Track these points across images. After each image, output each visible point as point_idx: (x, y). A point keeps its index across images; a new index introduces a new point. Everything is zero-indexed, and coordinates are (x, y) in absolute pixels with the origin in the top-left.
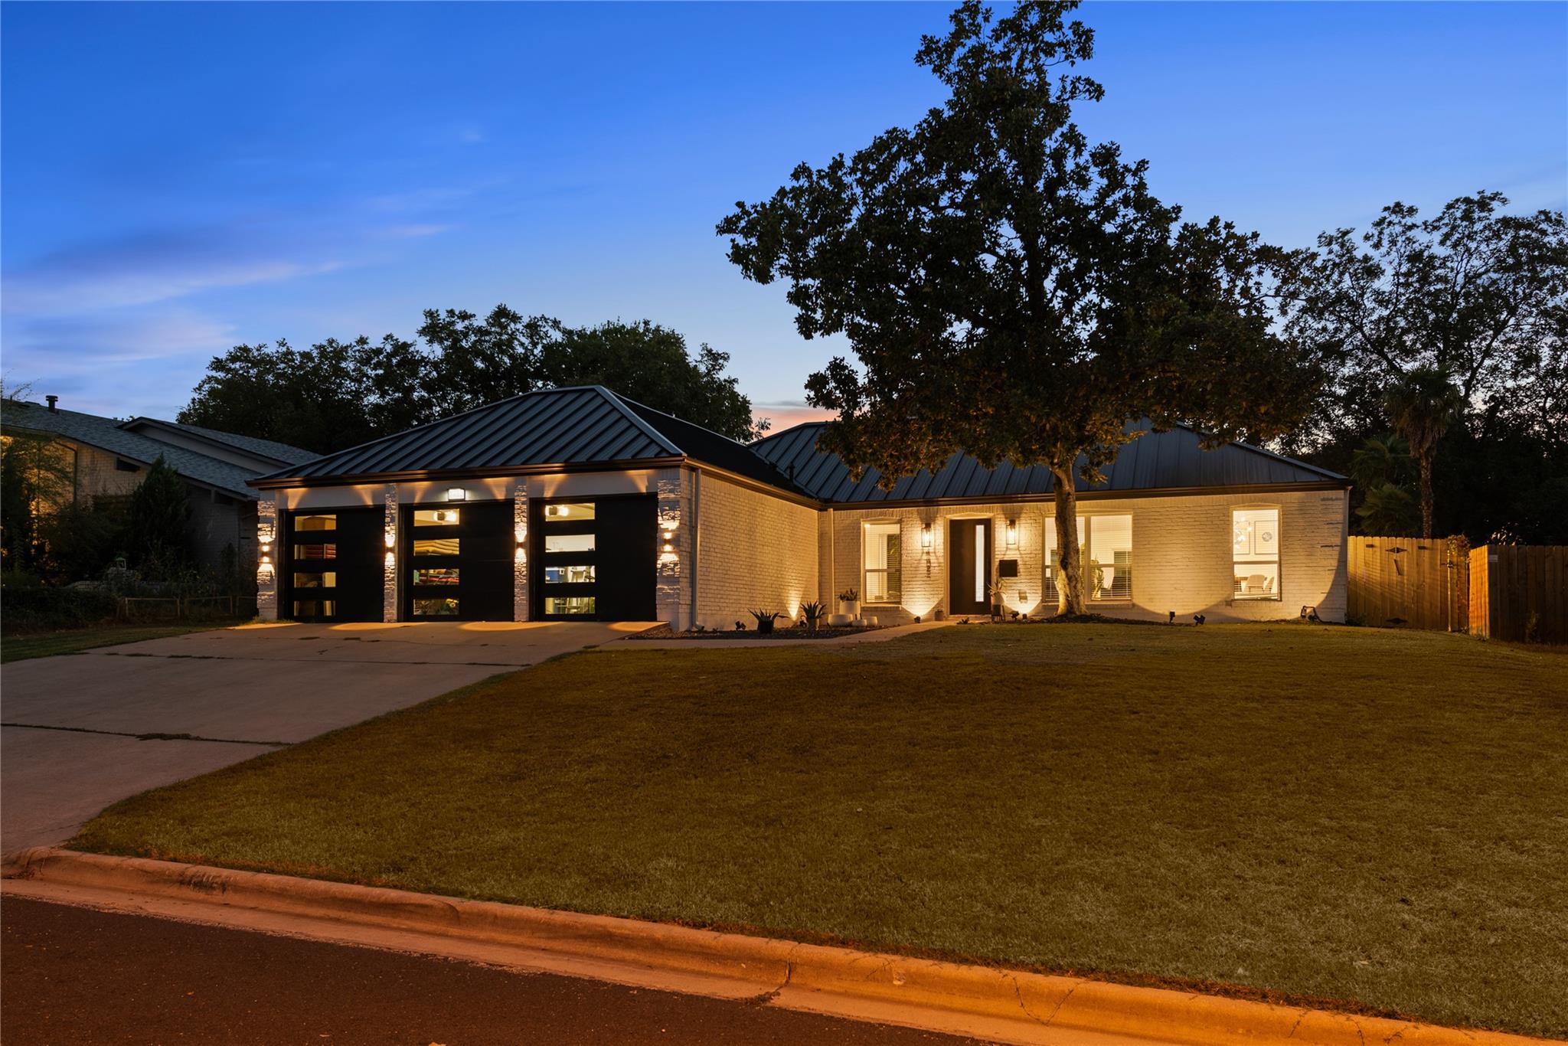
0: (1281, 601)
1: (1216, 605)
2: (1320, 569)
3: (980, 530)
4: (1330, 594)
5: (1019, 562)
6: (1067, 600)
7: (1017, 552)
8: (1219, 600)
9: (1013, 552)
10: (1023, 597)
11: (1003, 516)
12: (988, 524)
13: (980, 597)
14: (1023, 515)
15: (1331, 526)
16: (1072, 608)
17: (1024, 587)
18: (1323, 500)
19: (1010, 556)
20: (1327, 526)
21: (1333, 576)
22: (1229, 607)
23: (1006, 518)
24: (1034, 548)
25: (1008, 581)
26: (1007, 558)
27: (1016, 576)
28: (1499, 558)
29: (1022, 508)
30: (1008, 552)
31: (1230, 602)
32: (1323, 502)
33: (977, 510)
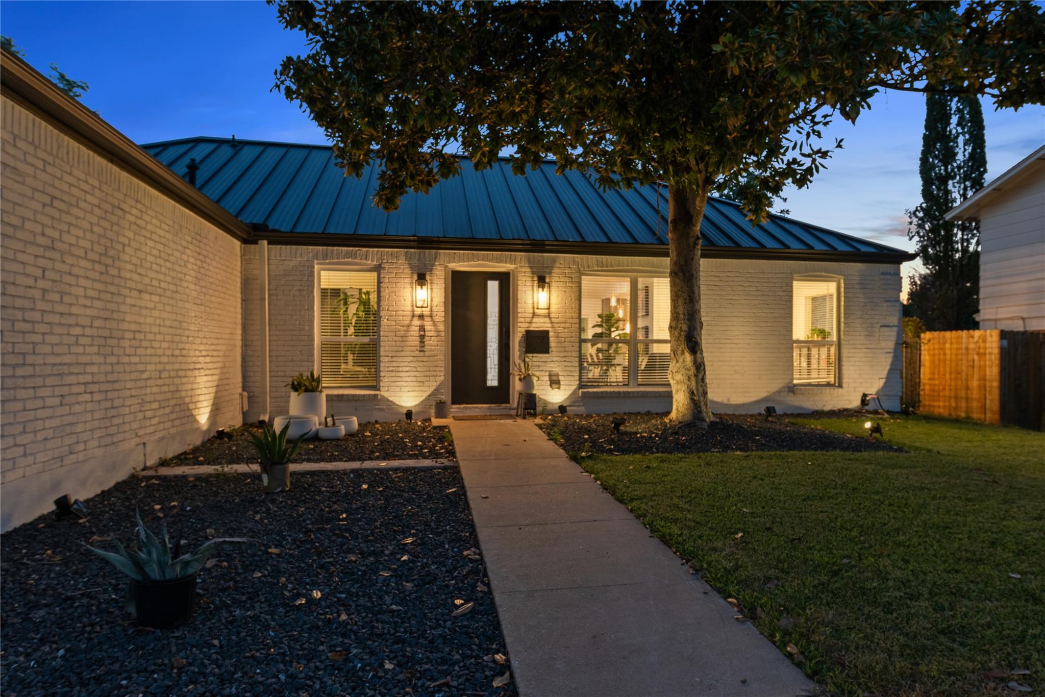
0: (840, 386)
1: (779, 392)
2: (879, 351)
3: (493, 287)
4: (888, 378)
5: (551, 334)
6: (692, 399)
7: (547, 320)
8: (781, 385)
9: (542, 320)
10: (555, 382)
11: (528, 270)
12: (505, 280)
13: (492, 379)
14: (556, 270)
15: (889, 304)
16: (700, 412)
17: (556, 368)
18: (883, 274)
19: (540, 324)
20: (886, 304)
21: (890, 360)
22: (791, 394)
23: (533, 273)
24: (568, 315)
25: (535, 359)
26: (533, 327)
27: (548, 352)
28: (1009, 343)
29: (554, 261)
30: (535, 320)
31: (792, 389)
32: (882, 277)
33: (492, 260)
